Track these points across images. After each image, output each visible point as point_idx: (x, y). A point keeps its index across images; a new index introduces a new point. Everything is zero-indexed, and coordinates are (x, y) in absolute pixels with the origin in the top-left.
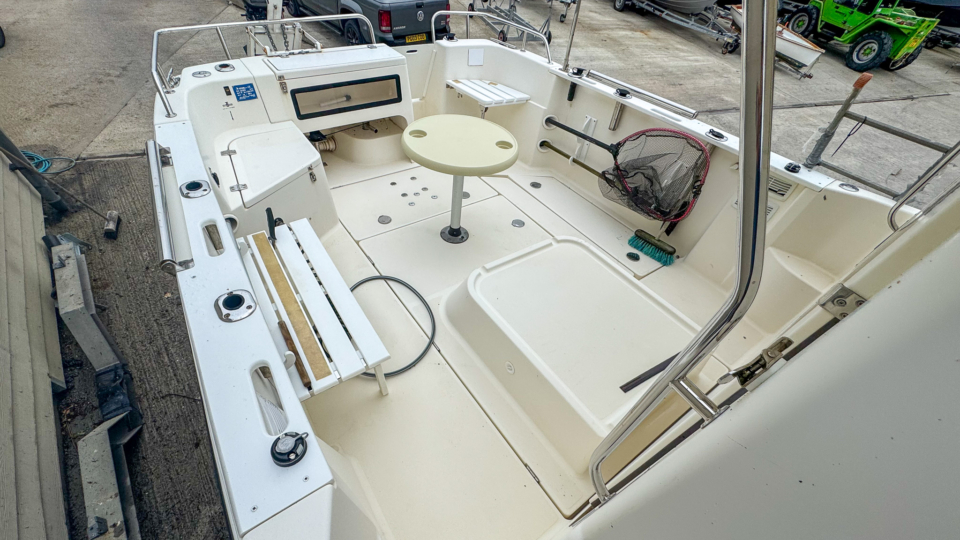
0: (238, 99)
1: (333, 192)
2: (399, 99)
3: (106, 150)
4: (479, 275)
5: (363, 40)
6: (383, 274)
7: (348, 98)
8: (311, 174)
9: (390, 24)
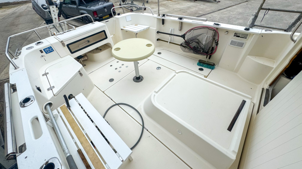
0: (46, 53)
1: (89, 75)
2: (106, 38)
3: (5, 77)
4: (155, 95)
5: (90, 22)
6: (117, 103)
7: (89, 41)
8: (80, 74)
9: (97, 15)
